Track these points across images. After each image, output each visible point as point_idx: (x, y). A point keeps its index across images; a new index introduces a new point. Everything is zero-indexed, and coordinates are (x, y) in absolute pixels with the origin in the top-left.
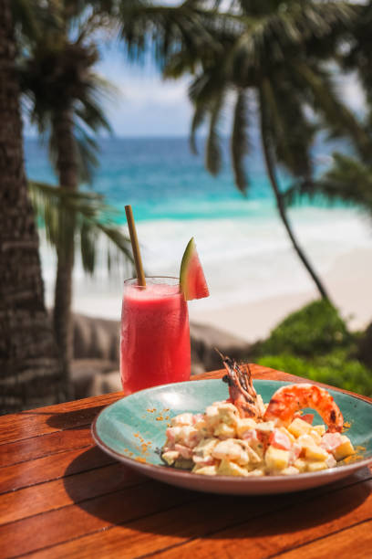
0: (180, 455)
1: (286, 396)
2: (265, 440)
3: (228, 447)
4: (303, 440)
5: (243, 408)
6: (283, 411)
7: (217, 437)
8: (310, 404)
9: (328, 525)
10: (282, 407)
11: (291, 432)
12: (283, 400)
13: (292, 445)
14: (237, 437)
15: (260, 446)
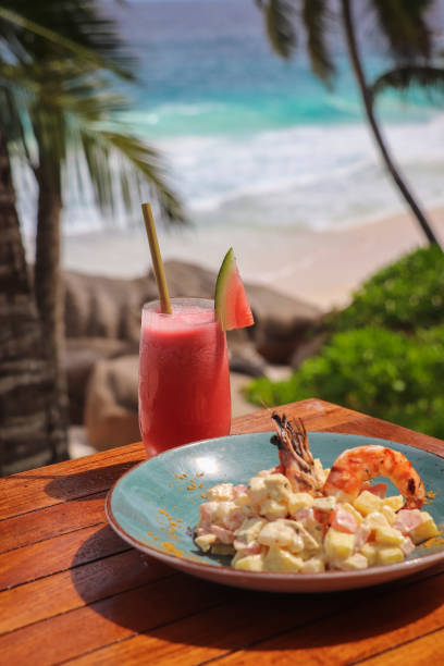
0: (217, 539)
1: (351, 461)
2: (324, 520)
3: (278, 530)
4: (373, 519)
5: (296, 477)
6: (347, 481)
7: (263, 517)
8: (381, 471)
9: (402, 631)
10: (346, 476)
11: (358, 510)
12: (347, 467)
13: (358, 527)
14: (289, 517)
15: (318, 528)
